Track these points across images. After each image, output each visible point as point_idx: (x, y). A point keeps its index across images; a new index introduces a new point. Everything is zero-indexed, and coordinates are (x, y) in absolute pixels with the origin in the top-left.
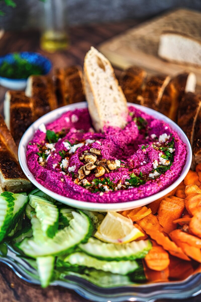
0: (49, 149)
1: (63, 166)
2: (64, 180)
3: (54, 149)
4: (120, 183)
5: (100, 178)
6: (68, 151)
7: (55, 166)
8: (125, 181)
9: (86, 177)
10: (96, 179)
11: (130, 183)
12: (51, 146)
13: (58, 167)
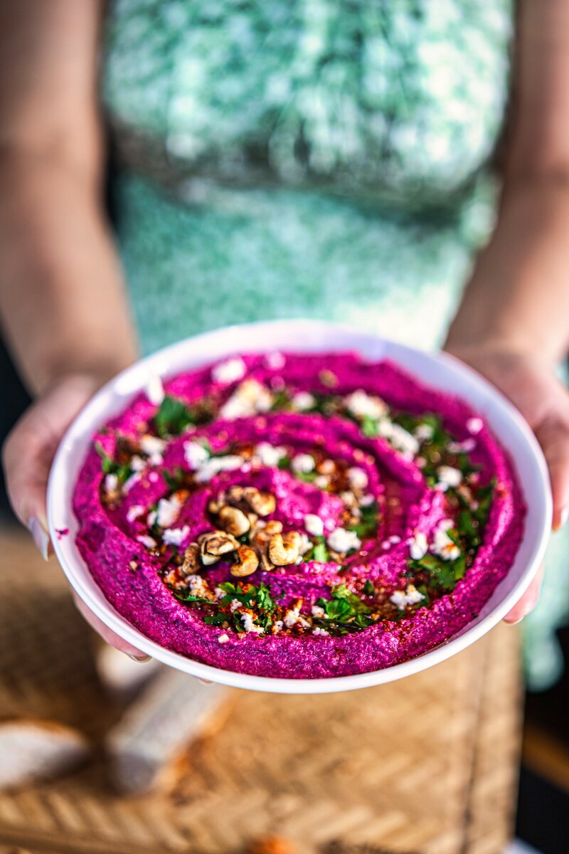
0: (144, 456)
1: (156, 519)
2: (139, 568)
3: (156, 459)
4: (297, 610)
5: (242, 584)
6: (193, 472)
7: (135, 512)
8: (315, 605)
9: (202, 571)
10: (229, 584)
11: (325, 612)
12: (154, 447)
13: (142, 519)
